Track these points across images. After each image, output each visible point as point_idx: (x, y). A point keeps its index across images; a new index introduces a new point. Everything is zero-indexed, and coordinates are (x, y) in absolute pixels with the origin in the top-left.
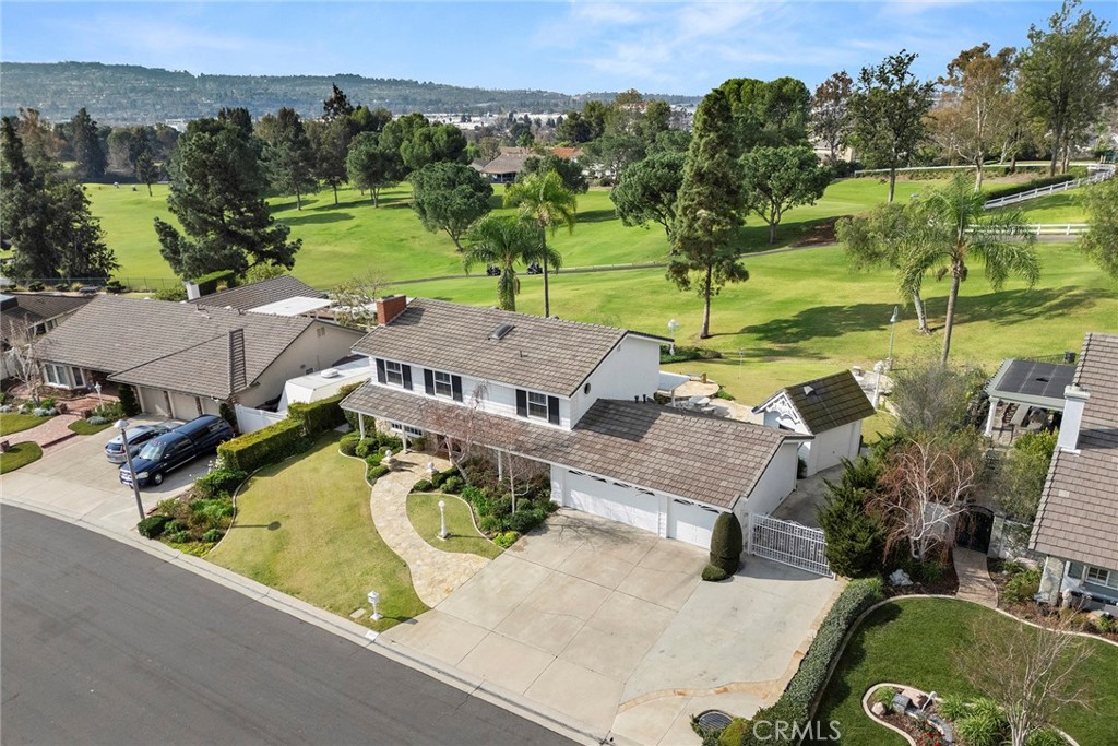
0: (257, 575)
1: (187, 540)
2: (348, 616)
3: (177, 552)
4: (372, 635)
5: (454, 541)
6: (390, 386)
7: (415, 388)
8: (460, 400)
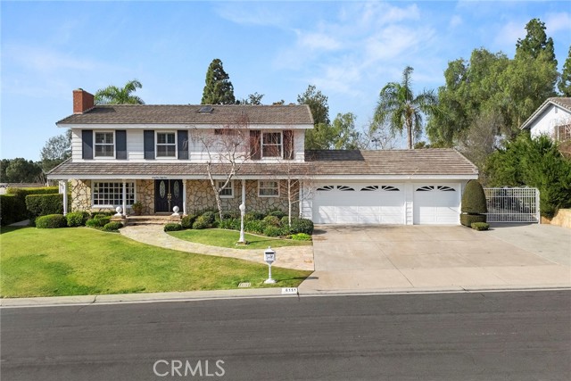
2: (234, 287)
4: (287, 289)
6: (98, 160)
7: (130, 157)
8: (186, 158)
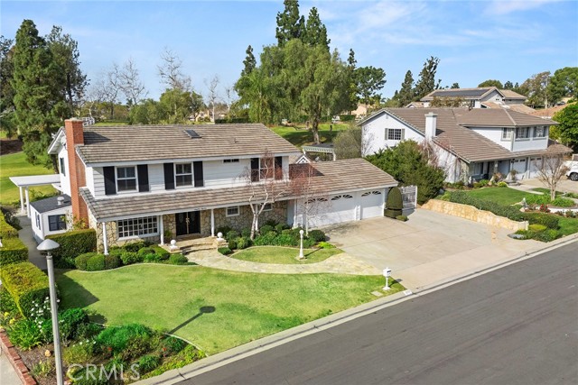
4: (406, 292)
6: (122, 195)
7: (152, 189)
8: (202, 185)
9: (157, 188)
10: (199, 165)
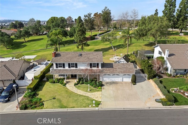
0: (61, 108)
1: (36, 107)
2: (89, 107)
3: (36, 110)
4: (97, 108)
5: (92, 91)
8: (77, 68)
9: (67, 68)
10: (76, 64)
